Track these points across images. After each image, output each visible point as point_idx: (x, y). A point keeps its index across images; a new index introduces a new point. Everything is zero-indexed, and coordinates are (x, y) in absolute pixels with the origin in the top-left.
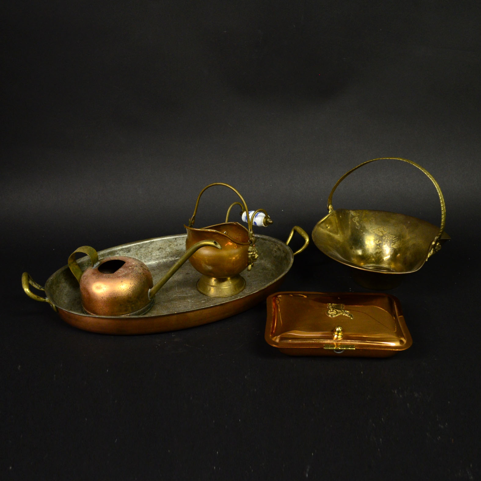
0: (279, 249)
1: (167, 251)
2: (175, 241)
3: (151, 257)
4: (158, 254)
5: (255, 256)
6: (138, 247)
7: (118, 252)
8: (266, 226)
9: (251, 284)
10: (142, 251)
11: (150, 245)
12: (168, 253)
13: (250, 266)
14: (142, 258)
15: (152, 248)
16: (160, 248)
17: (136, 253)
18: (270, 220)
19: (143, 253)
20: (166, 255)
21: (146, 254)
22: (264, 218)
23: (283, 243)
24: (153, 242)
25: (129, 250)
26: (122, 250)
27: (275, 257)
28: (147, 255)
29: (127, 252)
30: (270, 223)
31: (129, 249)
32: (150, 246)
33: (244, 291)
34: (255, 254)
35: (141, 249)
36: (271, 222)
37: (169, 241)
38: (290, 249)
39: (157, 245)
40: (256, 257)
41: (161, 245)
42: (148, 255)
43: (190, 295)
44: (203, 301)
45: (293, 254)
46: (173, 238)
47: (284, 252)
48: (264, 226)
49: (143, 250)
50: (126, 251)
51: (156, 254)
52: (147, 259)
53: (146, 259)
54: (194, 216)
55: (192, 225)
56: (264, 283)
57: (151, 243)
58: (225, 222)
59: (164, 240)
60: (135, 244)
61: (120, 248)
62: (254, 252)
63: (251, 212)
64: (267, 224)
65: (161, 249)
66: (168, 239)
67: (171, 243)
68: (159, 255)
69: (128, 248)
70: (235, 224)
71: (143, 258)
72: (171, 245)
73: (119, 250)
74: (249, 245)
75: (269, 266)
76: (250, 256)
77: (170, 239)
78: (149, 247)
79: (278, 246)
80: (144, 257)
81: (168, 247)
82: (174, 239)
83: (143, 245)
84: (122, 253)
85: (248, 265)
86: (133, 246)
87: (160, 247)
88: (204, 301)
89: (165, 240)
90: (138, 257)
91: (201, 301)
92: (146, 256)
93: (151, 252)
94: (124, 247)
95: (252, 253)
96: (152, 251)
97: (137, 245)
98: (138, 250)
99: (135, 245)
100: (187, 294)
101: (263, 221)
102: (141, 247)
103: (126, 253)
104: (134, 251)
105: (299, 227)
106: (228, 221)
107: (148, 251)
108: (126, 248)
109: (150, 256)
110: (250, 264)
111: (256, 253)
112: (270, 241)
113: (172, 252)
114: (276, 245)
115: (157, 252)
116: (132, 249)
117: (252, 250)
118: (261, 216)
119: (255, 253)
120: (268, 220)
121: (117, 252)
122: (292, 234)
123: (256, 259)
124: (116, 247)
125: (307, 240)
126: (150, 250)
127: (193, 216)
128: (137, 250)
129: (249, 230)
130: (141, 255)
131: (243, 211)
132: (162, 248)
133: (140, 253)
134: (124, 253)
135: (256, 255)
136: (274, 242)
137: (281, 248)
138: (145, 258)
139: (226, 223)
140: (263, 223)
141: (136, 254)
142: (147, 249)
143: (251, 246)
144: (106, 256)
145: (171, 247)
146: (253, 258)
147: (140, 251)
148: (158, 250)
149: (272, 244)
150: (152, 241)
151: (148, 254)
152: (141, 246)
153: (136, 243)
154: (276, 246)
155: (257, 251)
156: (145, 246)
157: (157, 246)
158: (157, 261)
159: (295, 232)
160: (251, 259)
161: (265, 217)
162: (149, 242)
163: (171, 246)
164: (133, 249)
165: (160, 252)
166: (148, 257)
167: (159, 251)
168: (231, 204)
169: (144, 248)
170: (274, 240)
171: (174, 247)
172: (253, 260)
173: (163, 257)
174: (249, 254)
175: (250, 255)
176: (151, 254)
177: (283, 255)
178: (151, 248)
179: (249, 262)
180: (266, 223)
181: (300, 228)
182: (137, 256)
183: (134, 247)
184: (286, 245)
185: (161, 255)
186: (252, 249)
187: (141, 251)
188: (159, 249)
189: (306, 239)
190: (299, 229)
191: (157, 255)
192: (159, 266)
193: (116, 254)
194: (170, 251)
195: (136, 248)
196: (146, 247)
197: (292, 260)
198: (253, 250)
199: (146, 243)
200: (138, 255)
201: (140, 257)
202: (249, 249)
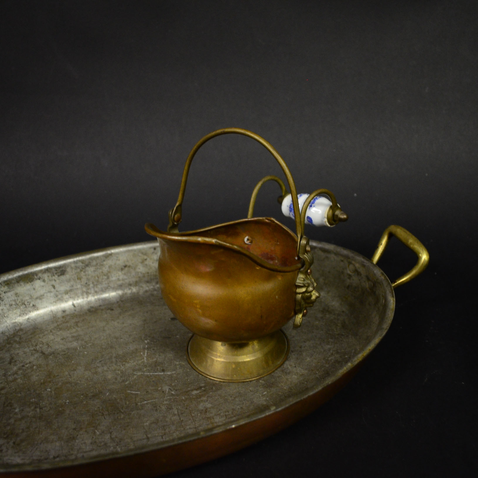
0: (356, 271)
1: (138, 273)
2: (153, 253)
3: (108, 284)
4: (121, 278)
5: (311, 296)
6: (80, 264)
7: (40, 275)
8: (332, 226)
9: (301, 347)
10: (90, 272)
11: (104, 261)
12: (140, 275)
13: (300, 316)
14: (89, 285)
15: (110, 267)
16: (125, 266)
17: (77, 276)
18: (342, 214)
19: (92, 277)
20: (137, 279)
21: (97, 278)
22: (328, 208)
23: (365, 261)
24: (111, 254)
25: (62, 271)
26: (48, 270)
27: (348, 287)
28: (100, 280)
29: (60, 274)
30: (341, 220)
31: (64, 269)
32: (105, 263)
33: (285, 366)
34: (311, 291)
35: (87, 268)
36: (345, 216)
37: (142, 253)
38: (383, 274)
39: (119, 260)
40: (314, 297)
41: (128, 261)
42: (103, 279)
43: (169, 373)
44: (195, 392)
45: (391, 286)
46: (151, 248)
47: (368, 279)
48: (329, 226)
49: (90, 270)
50: (56, 272)
51: (118, 277)
52: (99, 286)
53: (97, 287)
54: (180, 205)
55: (176, 223)
56: (329, 347)
57: (107, 256)
58: (246, 217)
59: (132, 251)
60: (76, 259)
61: (44, 267)
62: (308, 287)
63: (300, 196)
64: (335, 221)
65: (126, 269)
66: (140, 251)
67: (145, 257)
68: (123, 280)
69: (60, 267)
70: (267, 221)
71: (91, 285)
72: (146, 259)
73: (41, 271)
74: (299, 270)
75: (335, 304)
76: (299, 296)
77: (144, 249)
78: (102, 265)
79: (354, 265)
80: (93, 283)
81: (140, 264)
82: (152, 250)
83: (91, 261)
84: (48, 276)
85: (296, 313)
86: (70, 263)
87: (124, 264)
88: (198, 392)
89: (135, 250)
90: (82, 283)
91: (192, 390)
92: (98, 281)
93: (107, 274)
94: (52, 265)
95: (304, 290)
96: (109, 272)
97: (80, 261)
98: (81, 271)
99: (74, 262)
100: (163, 371)
101: (326, 216)
102: (87, 266)
103: (56, 276)
104: (74, 273)
105: (400, 227)
106: (253, 216)
107: (102, 272)
108: (56, 268)
109: (106, 282)
110: (300, 311)
111: (314, 288)
112: (337, 254)
113: (148, 273)
114: (350, 263)
115: (120, 273)
116: (69, 270)
117: (305, 282)
118: (321, 204)
119: (310, 289)
120: (338, 212)
121: (37, 275)
122: (384, 241)
123: (313, 302)
124: (36, 265)
125: (424, 257)
126: (105, 269)
127: (177, 204)
128: (79, 270)
129: (299, 236)
130: (88, 279)
131: (283, 194)
132: (129, 266)
133: (86, 275)
134: (53, 277)
135: (314, 292)
136: (347, 257)
137: (361, 270)
138: (97, 285)
139: (250, 218)
140: (326, 220)
141: (78, 279)
142: (100, 269)
143: (302, 273)
144: (14, 283)
145: (146, 265)
146: (307, 299)
147: (85, 272)
148: (122, 269)
149: (342, 261)
150: (109, 252)
151: (101, 277)
152: (87, 263)
153: (76, 257)
154: (351, 267)
155: (315, 284)
156: (94, 263)
157: (118, 262)
158: (120, 292)
159: (391, 236)
160: (303, 303)
161: (331, 207)
162: (103, 256)
163: (147, 262)
164: (72, 268)
165: (125, 274)
166: (101, 283)
167: (123, 272)
168: (259, 181)
169: (93, 266)
170: (345, 252)
171: (153, 263)
172: (306, 303)
173: (131, 282)
174: (299, 290)
175: (300, 293)
176: (108, 278)
177: (367, 285)
178: (107, 266)
179: (297, 308)
180: (333, 219)
181: (403, 229)
182: (79, 281)
183: (73, 265)
184: (372, 263)
185: (126, 279)
186: (304, 280)
187: (87, 273)
188: (123, 267)
189: (420, 255)
190: (401, 233)
191: (119, 280)
192: (122, 301)
193: (36, 279)
194: (144, 272)
195: (77, 268)
196: (97, 264)
197: (392, 302)
198: (308, 283)
199: (98, 257)
200: (83, 280)
201: (86, 283)
202: (298, 281)
